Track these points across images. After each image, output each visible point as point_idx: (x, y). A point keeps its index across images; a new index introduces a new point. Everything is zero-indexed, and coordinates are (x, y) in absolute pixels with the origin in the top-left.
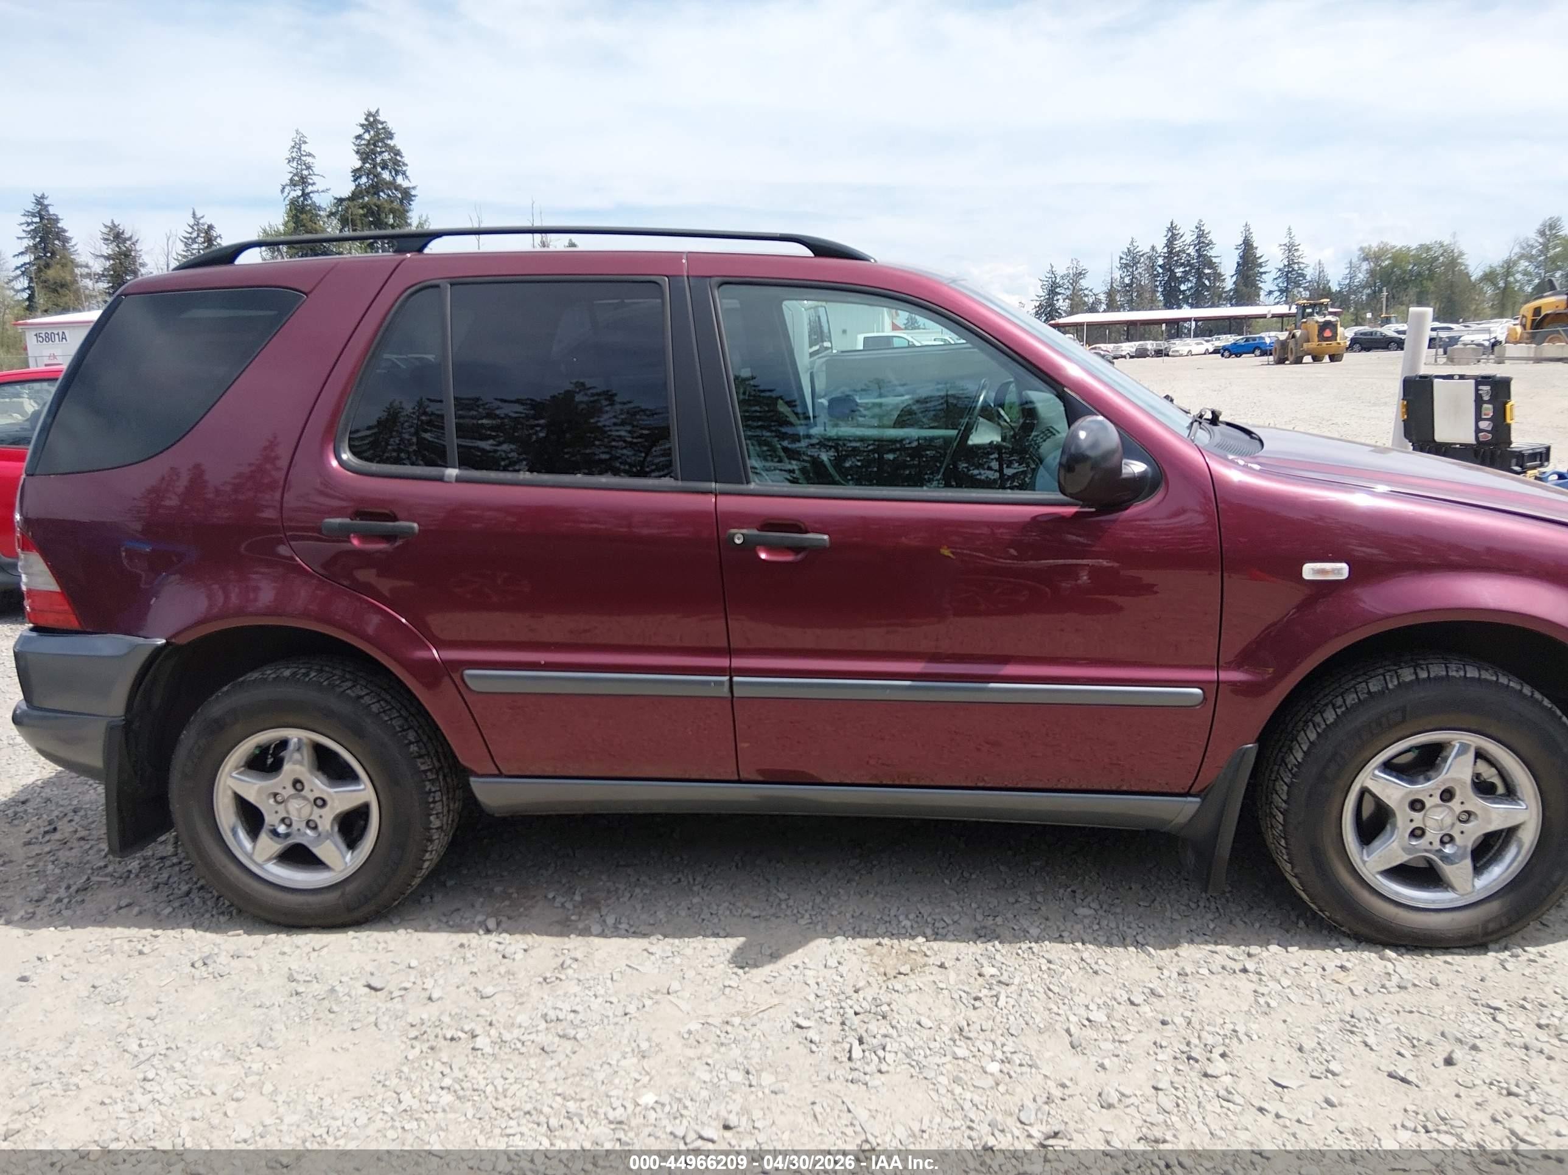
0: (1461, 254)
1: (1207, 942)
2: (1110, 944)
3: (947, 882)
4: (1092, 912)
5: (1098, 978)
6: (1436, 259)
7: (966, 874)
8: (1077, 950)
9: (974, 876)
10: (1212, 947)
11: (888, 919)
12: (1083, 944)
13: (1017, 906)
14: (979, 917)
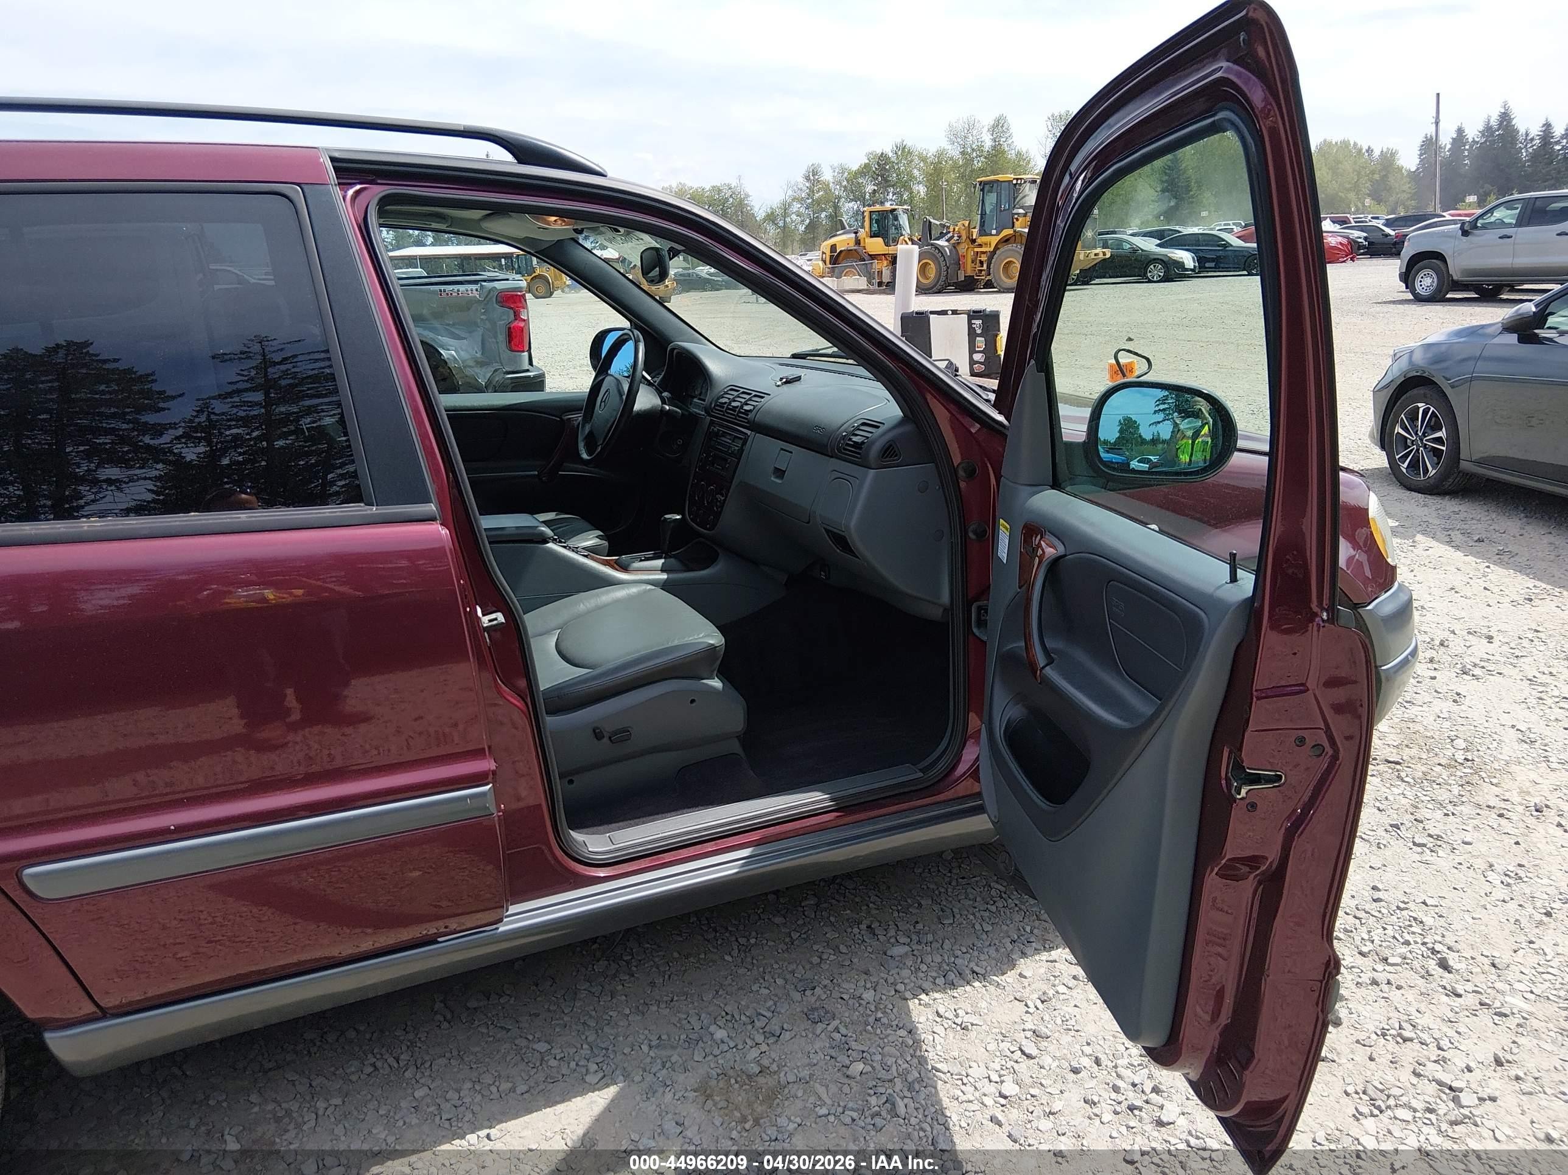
0: (747, 196)
1: (1037, 951)
2: (953, 986)
3: (728, 958)
4: (907, 948)
5: (973, 1034)
6: (727, 200)
7: (742, 941)
8: (927, 1005)
9: (753, 941)
10: (1045, 956)
11: (694, 1036)
12: (927, 995)
13: (825, 966)
14: (797, 996)
